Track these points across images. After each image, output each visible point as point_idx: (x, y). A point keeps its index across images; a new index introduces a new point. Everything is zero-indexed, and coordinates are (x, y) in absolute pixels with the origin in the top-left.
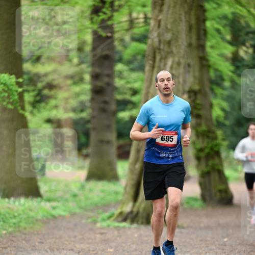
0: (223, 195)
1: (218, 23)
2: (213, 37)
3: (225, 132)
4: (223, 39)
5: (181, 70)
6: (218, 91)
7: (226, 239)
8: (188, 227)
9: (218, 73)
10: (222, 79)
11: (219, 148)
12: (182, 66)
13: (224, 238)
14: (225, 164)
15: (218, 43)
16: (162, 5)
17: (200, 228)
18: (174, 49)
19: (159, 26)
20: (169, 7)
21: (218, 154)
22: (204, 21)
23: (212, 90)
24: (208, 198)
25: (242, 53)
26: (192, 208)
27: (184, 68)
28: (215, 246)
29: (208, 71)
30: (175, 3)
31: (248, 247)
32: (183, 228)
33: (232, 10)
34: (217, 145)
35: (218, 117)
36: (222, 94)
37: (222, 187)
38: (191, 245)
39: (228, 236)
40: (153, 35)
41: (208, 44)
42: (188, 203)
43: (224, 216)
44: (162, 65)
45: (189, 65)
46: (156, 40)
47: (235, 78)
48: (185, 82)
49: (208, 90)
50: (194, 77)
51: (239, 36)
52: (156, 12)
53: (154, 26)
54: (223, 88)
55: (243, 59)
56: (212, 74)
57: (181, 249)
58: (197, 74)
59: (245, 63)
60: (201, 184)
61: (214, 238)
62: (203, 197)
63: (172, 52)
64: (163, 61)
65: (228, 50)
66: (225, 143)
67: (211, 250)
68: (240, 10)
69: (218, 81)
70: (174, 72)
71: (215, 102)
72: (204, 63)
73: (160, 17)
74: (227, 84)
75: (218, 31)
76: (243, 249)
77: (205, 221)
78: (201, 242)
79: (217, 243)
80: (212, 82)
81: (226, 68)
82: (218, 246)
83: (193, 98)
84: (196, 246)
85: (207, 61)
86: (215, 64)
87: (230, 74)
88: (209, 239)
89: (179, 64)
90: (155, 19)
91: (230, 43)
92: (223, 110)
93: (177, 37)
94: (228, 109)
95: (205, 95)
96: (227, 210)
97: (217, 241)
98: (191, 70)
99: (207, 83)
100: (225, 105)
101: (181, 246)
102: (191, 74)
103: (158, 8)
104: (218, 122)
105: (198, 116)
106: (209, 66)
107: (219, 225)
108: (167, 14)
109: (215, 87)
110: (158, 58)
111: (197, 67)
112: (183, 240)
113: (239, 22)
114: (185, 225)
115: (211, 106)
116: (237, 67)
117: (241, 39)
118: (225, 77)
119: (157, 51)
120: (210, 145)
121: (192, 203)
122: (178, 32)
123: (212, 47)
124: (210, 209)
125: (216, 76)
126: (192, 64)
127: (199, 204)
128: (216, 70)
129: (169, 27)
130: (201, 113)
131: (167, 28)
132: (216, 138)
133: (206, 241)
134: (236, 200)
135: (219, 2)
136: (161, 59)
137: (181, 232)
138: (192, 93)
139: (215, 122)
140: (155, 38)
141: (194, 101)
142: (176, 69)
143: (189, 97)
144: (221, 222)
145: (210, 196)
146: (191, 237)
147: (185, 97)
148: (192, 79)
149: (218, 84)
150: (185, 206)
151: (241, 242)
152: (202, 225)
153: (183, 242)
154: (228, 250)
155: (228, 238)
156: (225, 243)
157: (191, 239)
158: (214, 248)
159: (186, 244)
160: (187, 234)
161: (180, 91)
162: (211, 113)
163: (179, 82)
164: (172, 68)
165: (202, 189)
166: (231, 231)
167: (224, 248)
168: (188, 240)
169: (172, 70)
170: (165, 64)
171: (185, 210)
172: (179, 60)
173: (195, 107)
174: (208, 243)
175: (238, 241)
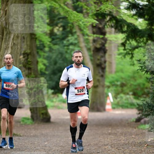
0: (45, 116)
5: (19, 40)
6: (42, 53)
7: (46, 143)
8: (23, 136)
9: (42, 43)
10: (44, 47)
12: (20, 38)
13: (46, 142)
16: (8, 1)
17: (31, 136)
19: (6, 14)
23: (38, 53)
24: (35, 118)
25: (56, 30)
26: (25, 124)
27: (21, 39)
28: (40, 147)
29: (35, 41)
31: (60, 148)
32: (21, 136)
33: (49, 4)
35: (41, 69)
36: (44, 55)
37: (44, 111)
38: (25, 146)
39: (47, 141)
40: (2, 19)
42: (23, 121)
43: (45, 129)
44: (8, 37)
45: (24, 38)
46: (4, 22)
47: (52, 45)
48: (21, 48)
49: (35, 52)
50: (27, 45)
51: (54, 20)
52: (4, 5)
53: (3, 14)
54: (45, 52)
55: (56, 35)
56: (38, 43)
58: (28, 43)
59: (57, 37)
60: (31, 110)
61: (39, 142)
62: (32, 117)
64: (8, 35)
65: (47, 29)
67: (37, 149)
68: (54, 5)
69: (42, 47)
70: (15, 42)
71: (39, 60)
72: (33, 36)
73: (6, 9)
74: (47, 49)
76: (57, 149)
77: (33, 132)
78: (31, 145)
79: (40, 145)
80: (38, 48)
81: (46, 40)
82: (41, 147)
83: (26, 57)
84: (28, 147)
85: (35, 35)
86: (39, 37)
87: (48, 43)
88: (36, 143)
89: (18, 37)
90: (3, 10)
91: (49, 24)
92: (44, 65)
94: (47, 64)
95: (34, 56)
96: (47, 125)
98: (25, 41)
99: (35, 49)
100: (45, 62)
102: (25, 43)
103: (5, 3)
104: (41, 72)
105: (29, 69)
106: (36, 38)
107: (42, 134)
109: (39, 50)
110: (5, 33)
111: (29, 39)
112: (21, 143)
113: (54, 11)
114: (21, 135)
115: (37, 62)
116: (53, 39)
117: (55, 22)
118: (46, 45)
119: (5, 29)
121: (26, 121)
124: (36, 125)
125: (40, 45)
126: (25, 37)
127: (29, 122)
128: (40, 41)
130: (31, 67)
133: (34, 144)
134: (53, 119)
136: (7, 34)
137: (19, 139)
138: (26, 55)
139: (39, 72)
140: (4, 21)
141: (27, 59)
142: (16, 40)
143: (24, 57)
144: (43, 132)
145: (37, 116)
146: (25, 142)
147: (22, 57)
148: (25, 46)
149: (41, 50)
150: (22, 123)
151: (55, 145)
152: (32, 134)
153: (20, 145)
154: (47, 149)
155: (47, 142)
156: (46, 145)
157: (25, 143)
158: (39, 148)
159: (22, 146)
160: (23, 140)
161: (18, 53)
162: (37, 67)
163: (18, 48)
164: (13, 39)
165: (31, 112)
166: (49, 138)
167: (45, 149)
168: (24, 144)
169: (14, 41)
170: (10, 37)
171: (21, 125)
172: (18, 35)
173: (27, 63)
174: (36, 145)
175: (53, 144)
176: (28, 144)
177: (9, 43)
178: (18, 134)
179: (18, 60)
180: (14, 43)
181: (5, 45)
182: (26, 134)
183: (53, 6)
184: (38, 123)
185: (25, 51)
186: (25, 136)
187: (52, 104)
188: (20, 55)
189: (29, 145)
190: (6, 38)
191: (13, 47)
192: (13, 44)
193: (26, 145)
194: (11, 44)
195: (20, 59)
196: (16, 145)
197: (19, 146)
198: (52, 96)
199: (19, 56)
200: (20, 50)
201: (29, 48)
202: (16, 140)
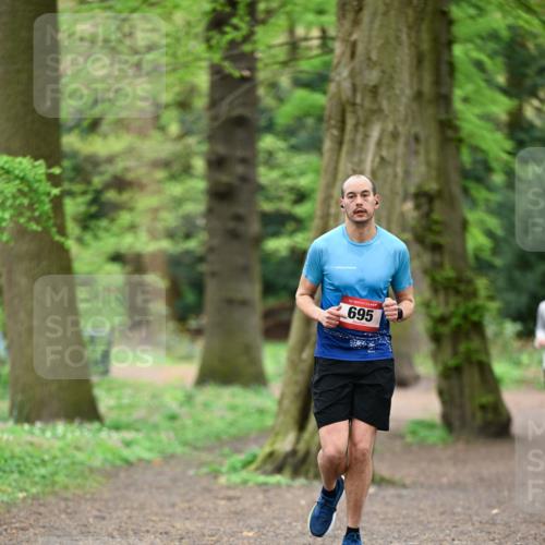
0: (490, 416)
1: (480, 49)
2: (469, 79)
3: (493, 282)
4: (490, 82)
5: (400, 149)
6: (480, 193)
7: (495, 511)
8: (414, 485)
9: (479, 156)
10: (489, 169)
11: (481, 316)
12: (402, 140)
13: (494, 508)
14: (494, 351)
15: (477, 91)
16: (360, 9)
17: (441, 487)
18: (385, 104)
19: (353, 55)
20: (374, 14)
21: (478, 328)
22: (450, 43)
23: (466, 191)
24: (457, 423)
25: (530, 112)
26: (423, 445)
27: (407, 144)
28: (473, 524)
29: (458, 150)
30: (386, 5)
32: (404, 486)
33: (510, 21)
34: (477, 309)
35: (479, 249)
36: (487, 200)
37: (486, 399)
38: (421, 523)
39: (499, 503)
40: (339, 74)
41: (458, 93)
42: (414, 433)
43: (492, 463)
44: (359, 137)
45: (417, 139)
46: (347, 85)
48: (407, 173)
49: (457, 190)
50: (428, 164)
51: (525, 76)
52: (347, 24)
53: (343, 53)
54: (490, 189)
55: (531, 127)
56: (466, 157)
57: (399, 531)
58: (433, 157)
59: (537, 134)
60: (441, 393)
61: (469, 508)
62: (447, 421)
63: (380, 110)
64: (361, 129)
65: (501, 106)
66: (494, 306)
67: (462, 533)
68: (527, 22)
69: (480, 172)
70: (384, 153)
71: (472, 216)
72: (450, 133)
73: (355, 37)
74: (498, 178)
75: (479, 65)
76: (533, 532)
77: (450, 472)
78: (443, 517)
79: (475, 518)
80: (466, 174)
81: (496, 144)
82: (477, 524)
83: (425, 208)
84: (431, 526)
85: (456, 129)
86: (471, 135)
87: (505, 157)
88: (459, 510)
89: (395, 135)
90: (345, 41)
91: (505, 91)
92: (490, 234)
93: (392, 78)
94: (500, 232)
95: (452, 204)
96: (498, 448)
97: (478, 515)
98: (422, 149)
99: (455, 177)
100: (493, 223)
101: (399, 524)
102: (422, 157)
103: (350, 16)
104: (477, 258)
105: (436, 248)
106: (460, 141)
107: (482, 479)
108: (371, 29)
109: (472, 185)
110: (350, 122)
111: (434, 143)
112: (404, 512)
113: (523, 46)
114: (408, 481)
115: (464, 225)
116: (520, 143)
117: (528, 82)
118: (495, 165)
119: (349, 109)
120: (462, 310)
121: (423, 433)
122: (393, 67)
123: (466, 100)
124: (460, 446)
125: (475, 162)
126: (422, 136)
127: (438, 435)
128: (475, 149)
129: (374, 56)
130: (442, 240)
131: (369, 59)
132: (474, 294)
133: (454, 514)
135: (481, 4)
136: (356, 126)
137: (400, 496)
138: (424, 198)
139: (472, 261)
140: (345, 79)
141: (428, 215)
142: (389, 146)
143: (417, 207)
144: (486, 473)
145: (462, 418)
146: (422, 506)
147: (409, 206)
148: (423, 169)
149: (479, 180)
150: (409, 439)
151: (528, 517)
152: (445, 480)
153: (404, 517)
154: (499, 534)
155: (499, 508)
156: (493, 519)
157: (421, 510)
158: (470, 529)
159: (409, 521)
160: (413, 499)
161: (397, 194)
162: (464, 241)
163: (395, 176)
164: (379, 144)
165: (444, 403)
166: (506, 493)
167: (492, 530)
168: (415, 513)
169: (380, 149)
170: (367, 136)
171: (408, 448)
172: (395, 127)
173: (429, 229)
174: (457, 518)
175: (521, 516)
176: (432, 516)
177: (363, 156)
178: (397, 477)
179: (395, 217)
180: (382, 159)
181: (352, 162)
182: (422, 479)
183: (521, 27)
184: (468, 442)
185: (419, 187)
186: (422, 485)
187: (516, 373)
188: (405, 199)
189: (433, 519)
190: (353, 141)
191: (380, 174)
192: (377, 159)
193: (421, 518)
194: (373, 161)
195: (402, 215)
196: (390, 516)
197: (398, 522)
198: (517, 344)
199: (398, 200)
200: (403, 181)
201: (434, 173)
202: (388, 499)
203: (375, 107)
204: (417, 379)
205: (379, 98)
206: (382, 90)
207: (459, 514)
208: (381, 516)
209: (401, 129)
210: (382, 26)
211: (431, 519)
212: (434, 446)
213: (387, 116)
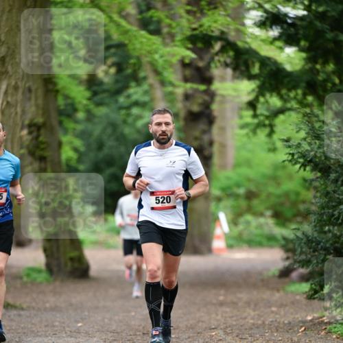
0: (76, 265)
5: (20, 96)
6: (70, 125)
7: (80, 325)
8: (29, 308)
9: (69, 101)
10: (75, 110)
12: (20, 91)
13: (78, 322)
17: (45, 310)
18: (10, 68)
23: (61, 123)
24: (55, 269)
25: (100, 74)
26: (33, 283)
27: (23, 93)
28: (66, 333)
29: (56, 97)
30: (10, 6)
31: (110, 335)
32: (22, 309)
35: (68, 160)
36: (74, 129)
37: (74, 254)
38: (33, 332)
39: (82, 319)
42: (28, 275)
43: (78, 294)
45: (30, 90)
47: (92, 107)
48: (24, 112)
49: (55, 122)
50: (37, 106)
54: (77, 122)
55: (101, 83)
56: (61, 101)
57: (19, 337)
58: (40, 102)
59: (105, 87)
60: (45, 250)
61: (64, 323)
62: (49, 266)
63: (6, 72)
67: (59, 338)
69: (70, 111)
70: (9, 99)
71: (65, 139)
72: (51, 87)
74: (81, 115)
76: (103, 338)
77: (51, 300)
78: (47, 329)
79: (67, 329)
80: (61, 113)
81: (80, 94)
82: (69, 332)
83: (35, 134)
84: (40, 334)
85: (55, 84)
86: (64, 88)
87: (85, 102)
88: (57, 324)
89: (16, 88)
92: (76, 150)
93: (14, 51)
94: (82, 149)
95: (52, 131)
96: (82, 285)
97: (69, 327)
98: (33, 96)
99: (54, 115)
100: (78, 143)
101: (19, 333)
102: (33, 102)
104: (68, 165)
105: (42, 159)
106: (57, 91)
107: (71, 305)
109: (63, 118)
111: (40, 92)
112: (22, 326)
114: (25, 306)
115: (60, 144)
116: (95, 94)
118: (80, 107)
121: (34, 275)
122: (15, 45)
124: (58, 283)
125: (66, 105)
126: (33, 88)
127: (44, 276)
128: (67, 97)
129: (3, 38)
130: (46, 154)
133: (54, 326)
134: (94, 270)
137: (20, 315)
138: (34, 128)
139: (64, 167)
141: (37, 138)
142: (13, 95)
143: (30, 133)
144: (74, 301)
145: (59, 265)
146: (33, 322)
147: (25, 132)
148: (33, 109)
149: (69, 116)
150: (25, 279)
151: (101, 328)
152: (48, 305)
153: (22, 328)
155: (82, 322)
156: (78, 329)
157: (33, 324)
158: (64, 335)
159: (25, 331)
160: (28, 317)
161: (18, 124)
162: (59, 155)
163: (16, 113)
164: (6, 92)
165: (47, 256)
166: (86, 313)
167: (77, 336)
168: (29, 326)
169: (7, 97)
171: (24, 285)
172: (16, 83)
173: (37, 147)
174: (56, 329)
175: (96, 327)
176: (40, 327)
178: (18, 304)
179: (16, 140)
180: (8, 103)
182: (34, 304)
184: (62, 281)
185: (32, 120)
186: (34, 308)
188: (22, 129)
189: (41, 330)
191: (7, 112)
192: (5, 103)
193: (34, 329)
195: (21, 138)
196: (13, 328)
197: (19, 331)
199: (18, 130)
200: (21, 116)
201: (40, 112)
202: (12, 317)
203: (4, 70)
204: (30, 241)
205: (6, 65)
206: (7, 59)
207: (57, 326)
208: (8, 328)
209: (19, 83)
210: (7, 19)
211: (39, 330)
212: (41, 283)
213: (11, 76)
